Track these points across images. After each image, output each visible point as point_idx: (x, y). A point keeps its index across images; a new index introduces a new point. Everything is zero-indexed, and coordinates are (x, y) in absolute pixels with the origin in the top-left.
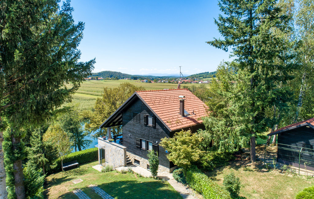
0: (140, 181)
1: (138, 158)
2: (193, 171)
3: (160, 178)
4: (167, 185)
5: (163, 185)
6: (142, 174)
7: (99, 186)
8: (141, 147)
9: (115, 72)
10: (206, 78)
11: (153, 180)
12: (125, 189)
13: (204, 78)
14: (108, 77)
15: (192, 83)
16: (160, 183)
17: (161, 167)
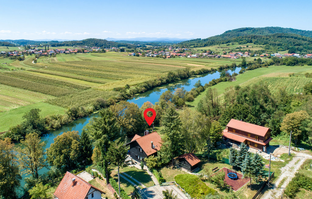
0: (138, 171)
1: (136, 161)
2: (154, 169)
3: (144, 170)
4: (147, 172)
5: (145, 172)
6: (138, 168)
7: (125, 172)
8: (138, 158)
9: (100, 40)
10: (196, 47)
11: (142, 171)
12: (134, 174)
13: (194, 47)
14: (93, 45)
15: (181, 56)
16: (144, 171)
17: (144, 166)
